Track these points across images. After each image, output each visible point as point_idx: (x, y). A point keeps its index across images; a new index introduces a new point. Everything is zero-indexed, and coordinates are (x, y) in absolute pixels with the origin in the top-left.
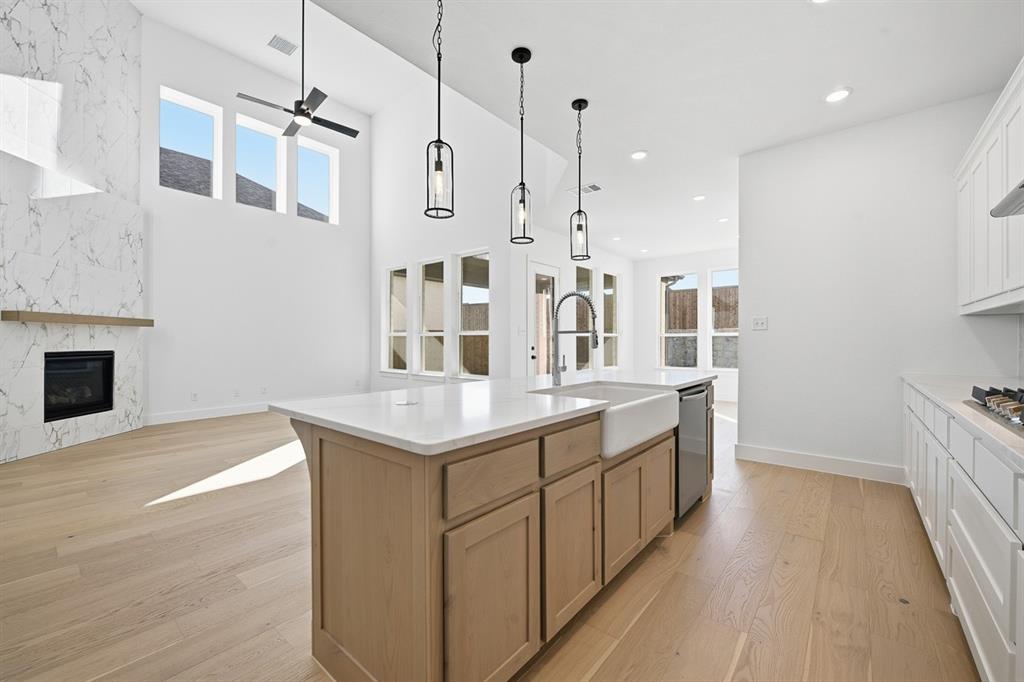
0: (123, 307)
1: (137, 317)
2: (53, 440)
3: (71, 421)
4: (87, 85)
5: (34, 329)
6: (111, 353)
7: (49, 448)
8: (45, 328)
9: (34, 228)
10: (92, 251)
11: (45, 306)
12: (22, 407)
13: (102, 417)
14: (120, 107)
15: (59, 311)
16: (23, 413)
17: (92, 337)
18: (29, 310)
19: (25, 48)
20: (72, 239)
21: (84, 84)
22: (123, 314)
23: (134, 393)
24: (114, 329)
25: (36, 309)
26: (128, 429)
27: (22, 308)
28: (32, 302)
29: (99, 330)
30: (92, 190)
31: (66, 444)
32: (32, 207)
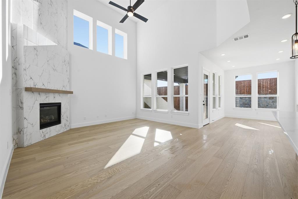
0: (63, 87)
1: (68, 90)
2: (43, 136)
3: (48, 128)
4: (51, 5)
5: (36, 95)
6: (60, 103)
7: (42, 139)
8: (39, 94)
9: (36, 56)
10: (54, 66)
11: (39, 86)
12: (33, 124)
13: (58, 126)
14: (61, 16)
15: (44, 88)
16: (33, 126)
17: (54, 97)
18: (34, 87)
20: (48, 61)
22: (64, 89)
23: (67, 117)
24: (61, 95)
25: (37, 87)
26: (65, 130)
27: (32, 86)
28: (35, 84)
29: (57, 95)
30: (54, 44)
31: (47, 137)
32: (35, 48)
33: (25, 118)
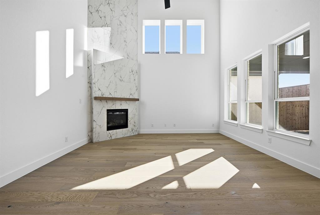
0: (131, 95)
1: (135, 98)
2: (109, 136)
3: (115, 131)
4: (121, 25)
5: (104, 102)
6: (127, 110)
7: (108, 139)
8: (107, 102)
9: (103, 71)
10: (121, 77)
11: (107, 95)
12: (100, 126)
13: (124, 130)
14: (131, 31)
15: (111, 97)
16: (101, 128)
17: (121, 104)
18: (102, 96)
19: (103, 18)
20: (115, 74)
21: (120, 26)
22: (131, 97)
23: (135, 123)
24: (128, 102)
25: (104, 96)
26: (133, 134)
27: (100, 96)
28: (103, 94)
29: (123, 102)
30: (121, 58)
31: (113, 138)
32: (103, 65)
33: (94, 121)
